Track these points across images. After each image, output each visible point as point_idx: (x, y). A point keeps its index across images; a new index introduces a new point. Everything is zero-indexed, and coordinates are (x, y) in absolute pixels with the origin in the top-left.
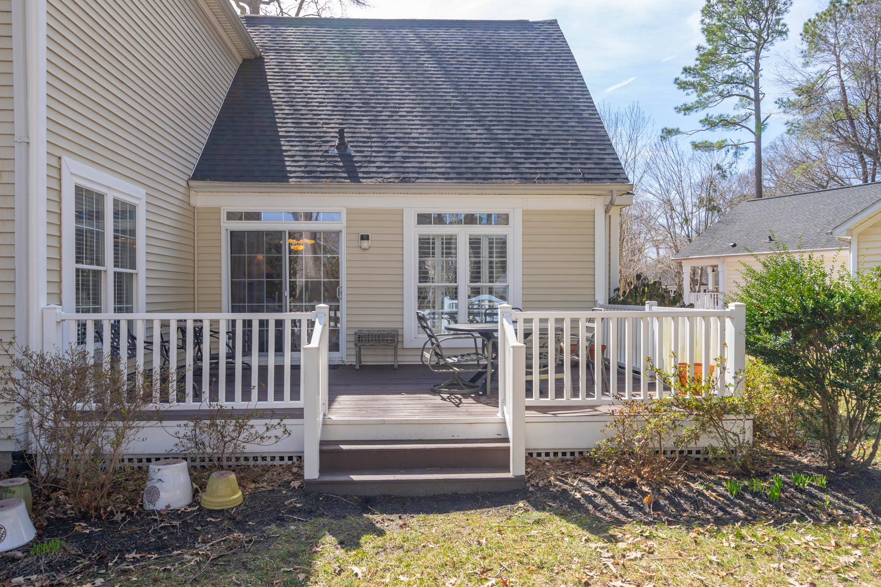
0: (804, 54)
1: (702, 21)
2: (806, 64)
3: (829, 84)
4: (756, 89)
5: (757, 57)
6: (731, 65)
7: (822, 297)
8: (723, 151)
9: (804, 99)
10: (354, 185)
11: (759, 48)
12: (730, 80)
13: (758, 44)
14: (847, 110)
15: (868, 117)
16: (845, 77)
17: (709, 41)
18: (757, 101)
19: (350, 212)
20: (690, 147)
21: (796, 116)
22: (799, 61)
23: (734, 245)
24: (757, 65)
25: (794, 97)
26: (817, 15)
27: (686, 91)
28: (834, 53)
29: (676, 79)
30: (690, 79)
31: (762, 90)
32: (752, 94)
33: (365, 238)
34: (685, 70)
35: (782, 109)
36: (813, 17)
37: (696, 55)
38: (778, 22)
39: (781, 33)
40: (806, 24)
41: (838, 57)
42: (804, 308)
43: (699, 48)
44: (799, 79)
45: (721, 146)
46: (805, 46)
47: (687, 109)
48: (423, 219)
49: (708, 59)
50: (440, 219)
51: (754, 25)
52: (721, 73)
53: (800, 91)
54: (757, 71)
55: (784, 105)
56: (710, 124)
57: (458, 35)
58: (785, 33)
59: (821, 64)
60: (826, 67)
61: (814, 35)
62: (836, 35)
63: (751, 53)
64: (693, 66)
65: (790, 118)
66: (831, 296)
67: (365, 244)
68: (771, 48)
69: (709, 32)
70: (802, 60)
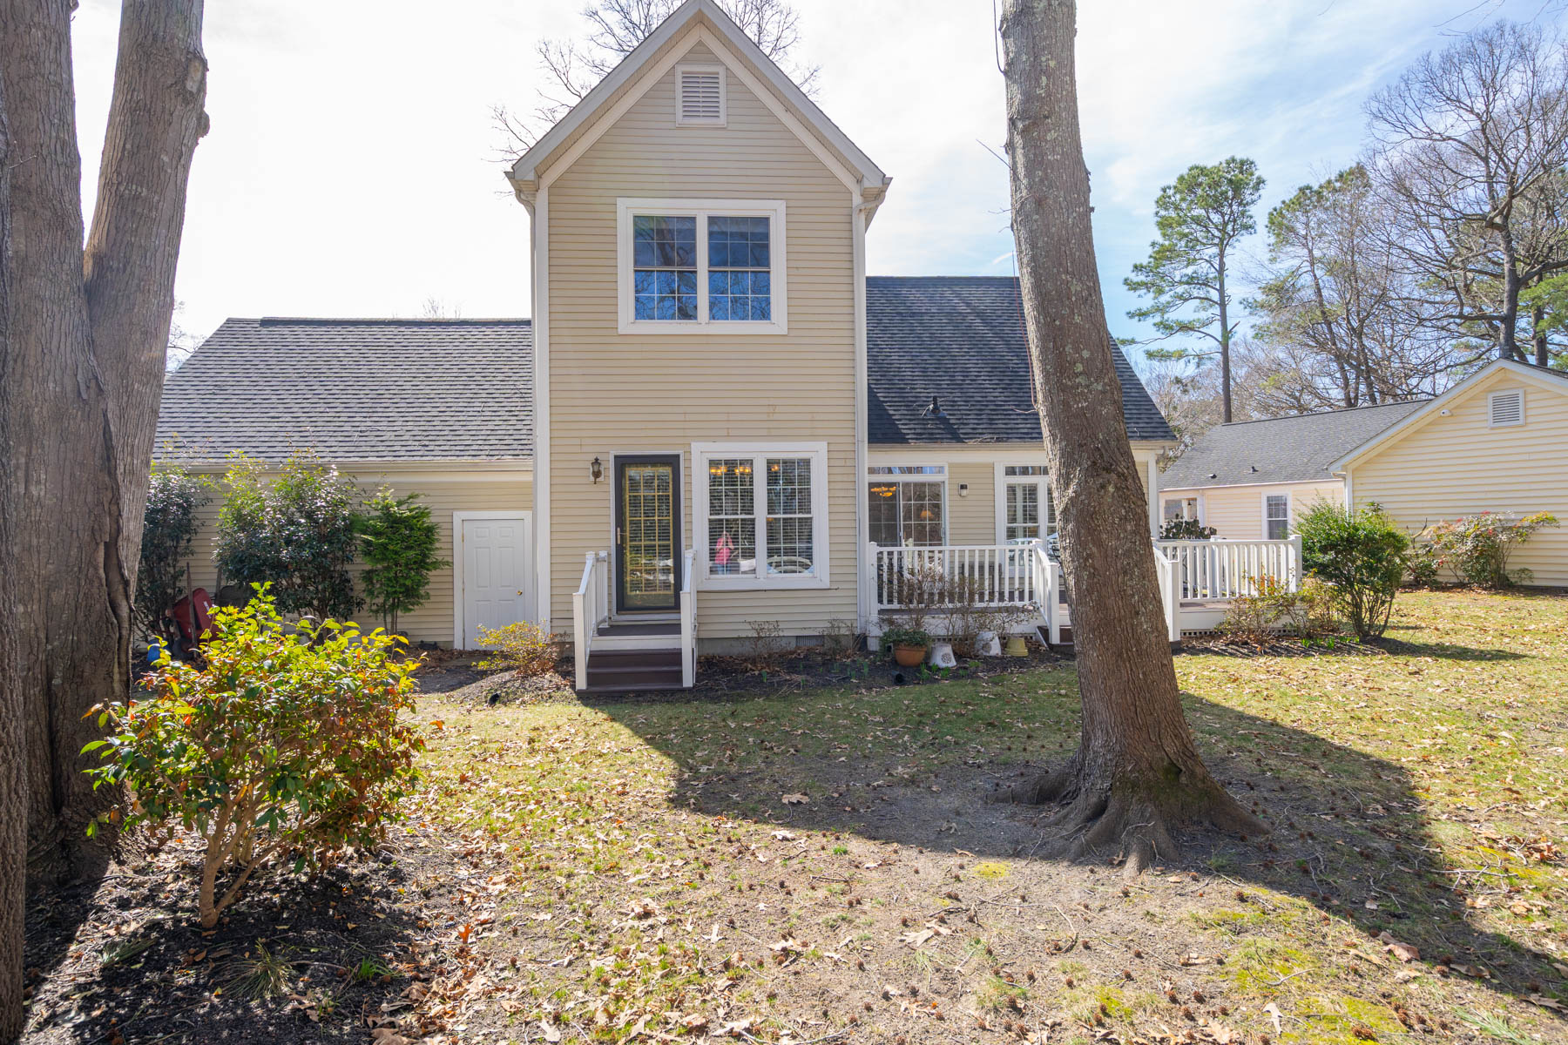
0: (1273, 248)
1: (1157, 213)
2: (1273, 260)
3: (1302, 281)
4: (1221, 291)
5: (1221, 255)
6: (1190, 263)
7: (1352, 530)
8: (1182, 361)
9: (1273, 299)
10: (959, 445)
11: (1222, 246)
12: (1191, 280)
13: (1222, 240)
14: (1323, 313)
15: (1349, 322)
16: (1319, 273)
17: (1164, 235)
18: (1223, 305)
19: (951, 466)
20: (1144, 356)
21: (1263, 319)
22: (1265, 256)
23: (1214, 477)
24: (1222, 264)
25: (1260, 297)
26: (1284, 202)
27: (1138, 293)
28: (1305, 246)
29: (1126, 280)
30: (1141, 278)
31: (1228, 292)
32: (1215, 295)
33: (963, 487)
34: (1136, 267)
35: (1248, 310)
36: (1279, 205)
37: (1150, 251)
38: (1243, 214)
39: (1247, 227)
40: (1271, 214)
41: (1310, 251)
42: (1342, 537)
43: (1153, 244)
44: (1268, 277)
45: (1180, 355)
46: (1272, 240)
47: (1142, 315)
48: (1011, 471)
49: (1163, 255)
50: (1025, 471)
51: (1216, 218)
52: (1180, 271)
53: (1268, 290)
54: (1221, 270)
55: (1252, 306)
56: (1167, 328)
57: (993, 293)
58: (1251, 227)
59: (1292, 259)
60: (1297, 262)
61: (1280, 225)
62: (1307, 224)
63: (1215, 250)
64: (1145, 264)
65: (1257, 320)
66: (1357, 530)
67: (964, 492)
68: (1236, 244)
69: (1164, 224)
70: (1268, 256)
